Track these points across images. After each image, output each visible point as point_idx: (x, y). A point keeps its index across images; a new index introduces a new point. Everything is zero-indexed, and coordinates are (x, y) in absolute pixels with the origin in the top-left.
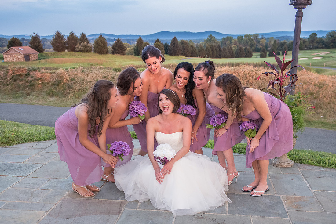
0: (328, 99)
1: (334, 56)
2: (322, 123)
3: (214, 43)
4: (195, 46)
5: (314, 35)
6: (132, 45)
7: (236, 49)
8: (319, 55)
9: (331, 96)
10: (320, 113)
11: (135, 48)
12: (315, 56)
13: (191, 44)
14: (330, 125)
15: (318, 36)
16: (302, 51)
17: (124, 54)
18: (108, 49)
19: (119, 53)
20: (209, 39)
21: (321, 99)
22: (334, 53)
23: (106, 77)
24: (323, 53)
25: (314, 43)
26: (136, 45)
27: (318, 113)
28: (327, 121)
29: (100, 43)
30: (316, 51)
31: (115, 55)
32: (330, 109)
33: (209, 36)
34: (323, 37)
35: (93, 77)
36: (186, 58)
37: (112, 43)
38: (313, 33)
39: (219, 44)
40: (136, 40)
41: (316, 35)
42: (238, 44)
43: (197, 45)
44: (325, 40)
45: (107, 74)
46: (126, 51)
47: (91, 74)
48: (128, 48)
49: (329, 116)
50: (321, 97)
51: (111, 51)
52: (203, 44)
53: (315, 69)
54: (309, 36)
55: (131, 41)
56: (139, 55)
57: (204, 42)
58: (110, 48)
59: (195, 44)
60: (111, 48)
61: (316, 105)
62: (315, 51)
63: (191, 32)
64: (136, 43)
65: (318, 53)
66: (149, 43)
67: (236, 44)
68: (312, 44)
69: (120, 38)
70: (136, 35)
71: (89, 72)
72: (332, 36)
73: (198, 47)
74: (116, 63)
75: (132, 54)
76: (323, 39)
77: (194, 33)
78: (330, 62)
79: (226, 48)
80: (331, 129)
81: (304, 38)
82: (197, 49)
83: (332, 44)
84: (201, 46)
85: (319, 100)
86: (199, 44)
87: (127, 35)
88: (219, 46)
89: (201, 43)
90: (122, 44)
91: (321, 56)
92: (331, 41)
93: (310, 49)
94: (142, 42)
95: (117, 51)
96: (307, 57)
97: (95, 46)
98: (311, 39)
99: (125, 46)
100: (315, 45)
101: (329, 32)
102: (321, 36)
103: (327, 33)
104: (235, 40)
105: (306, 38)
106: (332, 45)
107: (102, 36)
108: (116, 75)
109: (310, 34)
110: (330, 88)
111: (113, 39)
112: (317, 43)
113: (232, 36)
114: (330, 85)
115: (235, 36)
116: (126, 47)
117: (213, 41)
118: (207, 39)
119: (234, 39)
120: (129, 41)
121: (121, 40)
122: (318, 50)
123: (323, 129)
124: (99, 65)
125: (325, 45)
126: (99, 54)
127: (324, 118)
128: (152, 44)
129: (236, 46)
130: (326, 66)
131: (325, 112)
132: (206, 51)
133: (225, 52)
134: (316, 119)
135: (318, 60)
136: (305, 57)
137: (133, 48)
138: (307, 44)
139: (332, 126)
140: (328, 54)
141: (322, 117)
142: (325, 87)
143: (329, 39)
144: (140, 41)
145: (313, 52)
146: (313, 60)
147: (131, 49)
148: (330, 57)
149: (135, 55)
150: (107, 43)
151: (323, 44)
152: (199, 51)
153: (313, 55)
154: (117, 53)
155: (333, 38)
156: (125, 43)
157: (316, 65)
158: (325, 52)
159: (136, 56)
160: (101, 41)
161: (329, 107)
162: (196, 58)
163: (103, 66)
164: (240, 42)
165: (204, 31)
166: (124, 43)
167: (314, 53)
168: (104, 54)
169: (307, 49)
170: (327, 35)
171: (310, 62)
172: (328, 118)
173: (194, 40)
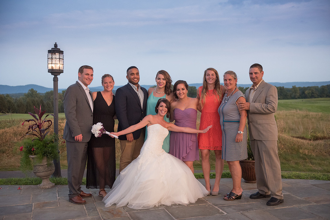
3: (36, 98)
4: (13, 101)
7: (61, 103)
13: (9, 99)
20: (30, 94)
33: (30, 90)
36: (2, 115)
39: (42, 98)
43: (16, 99)
52: (23, 99)
57: (25, 96)
59: (14, 99)
63: (8, 86)
67: (61, 99)
77: (12, 87)
79: (50, 102)
82: (16, 105)
84: (20, 101)
86: (18, 99)
88: (42, 101)
89: (21, 97)
104: (60, 95)
117: (35, 95)
118: (27, 93)
129: (62, 101)
132: (27, 106)
133: (49, 107)
152: (18, 107)
162: (15, 114)
165: (24, 85)
173: (12, 94)
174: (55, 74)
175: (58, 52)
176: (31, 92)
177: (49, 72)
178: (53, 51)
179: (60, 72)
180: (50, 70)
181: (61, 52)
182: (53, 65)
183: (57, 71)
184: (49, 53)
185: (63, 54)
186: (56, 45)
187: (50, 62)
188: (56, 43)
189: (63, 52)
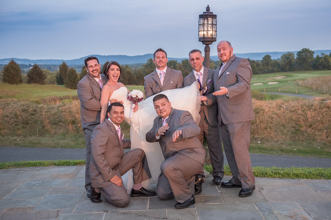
0: (264, 125)
1: (291, 80)
2: (260, 148)
4: (132, 72)
5: (268, 58)
6: (54, 72)
8: (275, 79)
9: (268, 121)
10: (257, 138)
11: (58, 75)
12: (271, 81)
13: (128, 70)
14: (267, 149)
15: (272, 58)
16: (256, 76)
17: (43, 84)
18: (23, 78)
19: (37, 83)
20: (149, 64)
21: (258, 124)
22: (291, 76)
23: (26, 110)
24: (280, 77)
25: (268, 66)
26: (58, 72)
27: (256, 139)
28: (265, 146)
29: (12, 70)
30: (272, 75)
31: (32, 85)
32: (267, 134)
33: (148, 60)
34: (279, 59)
35: (11, 111)
37: (27, 70)
38: (266, 55)
40: (58, 66)
41: (270, 57)
42: (183, 69)
43: (135, 70)
44: (280, 63)
45: (28, 107)
46: (46, 80)
47: (7, 107)
48: (48, 76)
49: (267, 141)
50: (258, 122)
51: (26, 80)
52: (141, 69)
53: (269, 95)
54: (263, 58)
55: (52, 67)
56: (63, 84)
57: (143, 67)
58: (24, 75)
59: (133, 70)
60: (26, 76)
61: (253, 130)
62: (270, 75)
63: (127, 56)
64: (58, 69)
65: (273, 77)
66: (76, 69)
68: (266, 67)
69: (37, 64)
70: (58, 59)
71: (5, 105)
72: (287, 58)
73: (136, 73)
74: (33, 95)
75: (53, 84)
76: (278, 61)
77: (131, 57)
78: (286, 87)
80: (268, 153)
81: (258, 60)
82: (135, 75)
83: (288, 67)
84: (140, 72)
85: (257, 126)
86: (137, 69)
87: (46, 60)
89: (139, 68)
90: (41, 71)
91: (277, 80)
92: (287, 63)
93: (265, 73)
94: (67, 69)
95: (34, 80)
96: (261, 82)
97: (5, 74)
98: (264, 62)
99: (44, 73)
100: (270, 68)
101: (283, 53)
102: (276, 58)
103: (281, 55)
104: (179, 65)
105: (260, 60)
106: (289, 69)
107: (14, 62)
108: (38, 107)
109: (263, 56)
110: (267, 113)
111: (28, 64)
112: (272, 66)
113: (175, 60)
114: (267, 110)
115: (179, 59)
116: (46, 74)
118: (146, 63)
119: (178, 63)
120: (49, 67)
121: (39, 67)
122: (274, 74)
123: (260, 154)
124: (10, 98)
125: (281, 68)
126: (10, 84)
127: (262, 144)
128: (79, 70)
130: (281, 91)
131: (262, 137)
134: (254, 145)
135: (274, 84)
136: (259, 82)
137: (55, 75)
138: (261, 67)
139: (269, 151)
140: (285, 78)
141: (259, 142)
142: (262, 112)
143: (285, 61)
144: (64, 67)
145: (268, 77)
146: (269, 85)
147: (53, 77)
148: (287, 81)
149: (57, 84)
150: (21, 70)
151: (279, 67)
152: (138, 78)
153: (268, 79)
154: (34, 82)
155: (288, 60)
156: (45, 70)
157: (271, 91)
158: (281, 76)
159: (59, 85)
160: (12, 68)
161: (266, 132)
163: (16, 98)
164: (186, 66)
165: (143, 55)
166: (43, 70)
167: (270, 78)
168: (16, 83)
169: (261, 73)
170: (282, 57)
171: (265, 87)
172: (266, 143)
173: (131, 64)
174: (207, 43)
175: (210, 16)
176: (150, 62)
177: (200, 41)
178: (205, 15)
179: (212, 40)
180: (202, 38)
181: (214, 17)
182: (205, 33)
183: (209, 40)
184: (200, 18)
185: (216, 18)
186: (208, 9)
187: (202, 29)
188: (208, 6)
189: (216, 16)
